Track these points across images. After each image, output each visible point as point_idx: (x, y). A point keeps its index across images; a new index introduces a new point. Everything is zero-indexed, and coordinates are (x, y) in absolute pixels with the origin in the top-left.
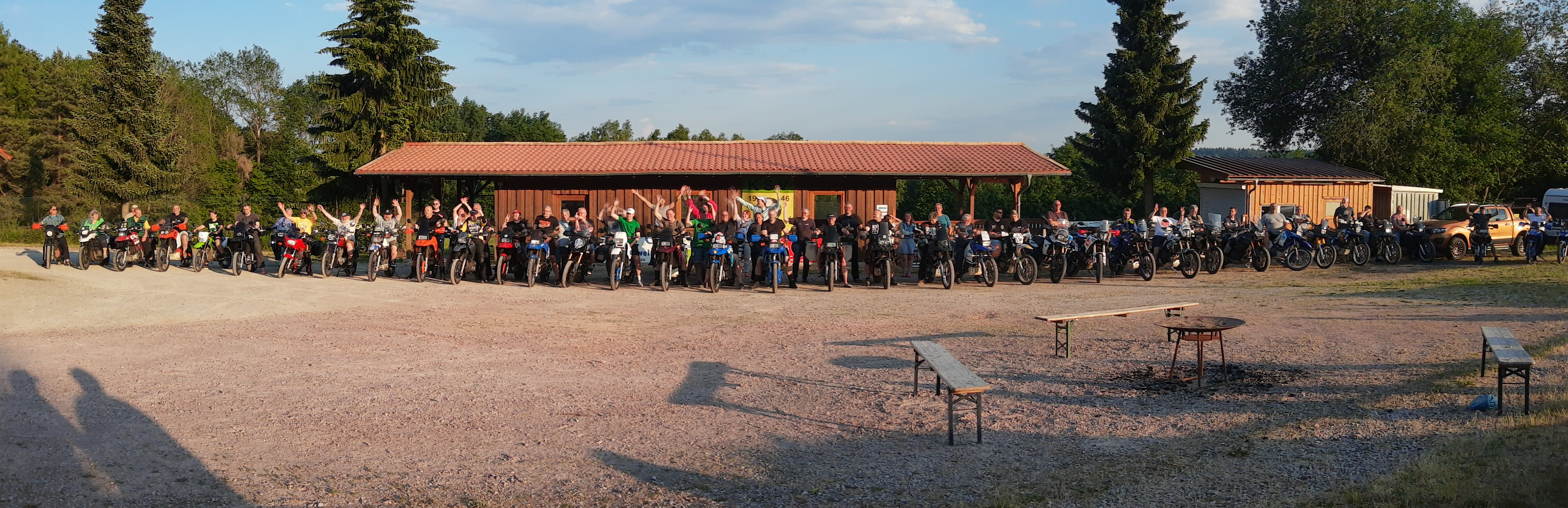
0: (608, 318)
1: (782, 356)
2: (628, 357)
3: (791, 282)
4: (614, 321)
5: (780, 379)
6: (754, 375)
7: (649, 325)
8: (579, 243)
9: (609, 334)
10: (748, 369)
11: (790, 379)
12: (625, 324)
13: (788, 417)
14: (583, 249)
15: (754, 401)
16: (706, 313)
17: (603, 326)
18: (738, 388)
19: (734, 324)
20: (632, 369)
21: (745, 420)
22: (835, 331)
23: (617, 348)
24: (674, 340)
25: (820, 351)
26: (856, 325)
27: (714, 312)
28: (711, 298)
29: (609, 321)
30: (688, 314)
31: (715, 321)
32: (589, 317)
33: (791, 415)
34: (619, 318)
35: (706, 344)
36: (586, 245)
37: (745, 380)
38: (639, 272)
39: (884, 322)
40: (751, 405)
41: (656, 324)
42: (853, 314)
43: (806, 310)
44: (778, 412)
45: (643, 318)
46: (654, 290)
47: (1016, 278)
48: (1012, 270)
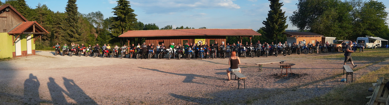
0: (168, 65)
1: (204, 72)
3: (205, 57)
9: (169, 68)
12: (172, 66)
13: (205, 84)
18: (195, 78)
19: (194, 66)
21: (197, 85)
22: (214, 67)
23: (170, 71)
24: (182, 69)
25: (211, 71)
26: (219, 66)
28: (189, 61)
30: (184, 64)
31: (190, 65)
32: (165, 65)
35: (188, 70)
38: (174, 56)
39: (224, 65)
40: (198, 82)
41: (178, 66)
43: (208, 63)
45: (175, 65)
47: (250, 56)
48: (250, 55)
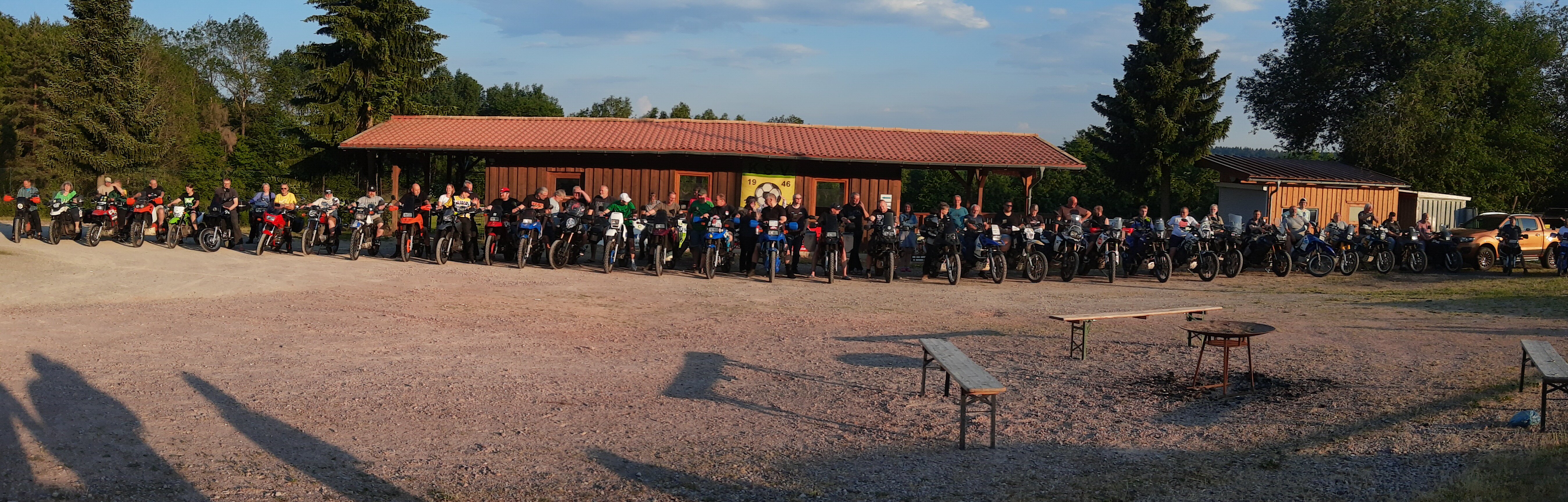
0: (599, 302)
1: (778, 348)
2: (619, 344)
3: (791, 271)
4: (606, 306)
5: (776, 373)
6: (749, 367)
7: (641, 311)
8: (571, 223)
9: (599, 319)
10: (744, 361)
11: (787, 373)
12: (617, 309)
13: (784, 414)
14: (574, 229)
15: (749, 395)
16: (700, 299)
17: (594, 310)
18: (732, 380)
19: (729, 312)
20: (622, 358)
21: (740, 414)
22: (835, 324)
23: (607, 334)
24: (665, 328)
25: (819, 345)
26: (858, 319)
27: (708, 299)
28: (706, 284)
29: (600, 305)
30: (680, 301)
31: (709, 308)
32: (580, 300)
33: (787, 412)
34: (611, 303)
35: (700, 333)
36: (577, 225)
37: (739, 372)
38: (633, 256)
39: (887, 317)
40: (746, 398)
41: (648, 310)
42: (854, 307)
43: (804, 302)
44: (773, 407)
45: (635, 304)
46: (647, 274)
47: (1025, 276)
48: (1021, 267)
